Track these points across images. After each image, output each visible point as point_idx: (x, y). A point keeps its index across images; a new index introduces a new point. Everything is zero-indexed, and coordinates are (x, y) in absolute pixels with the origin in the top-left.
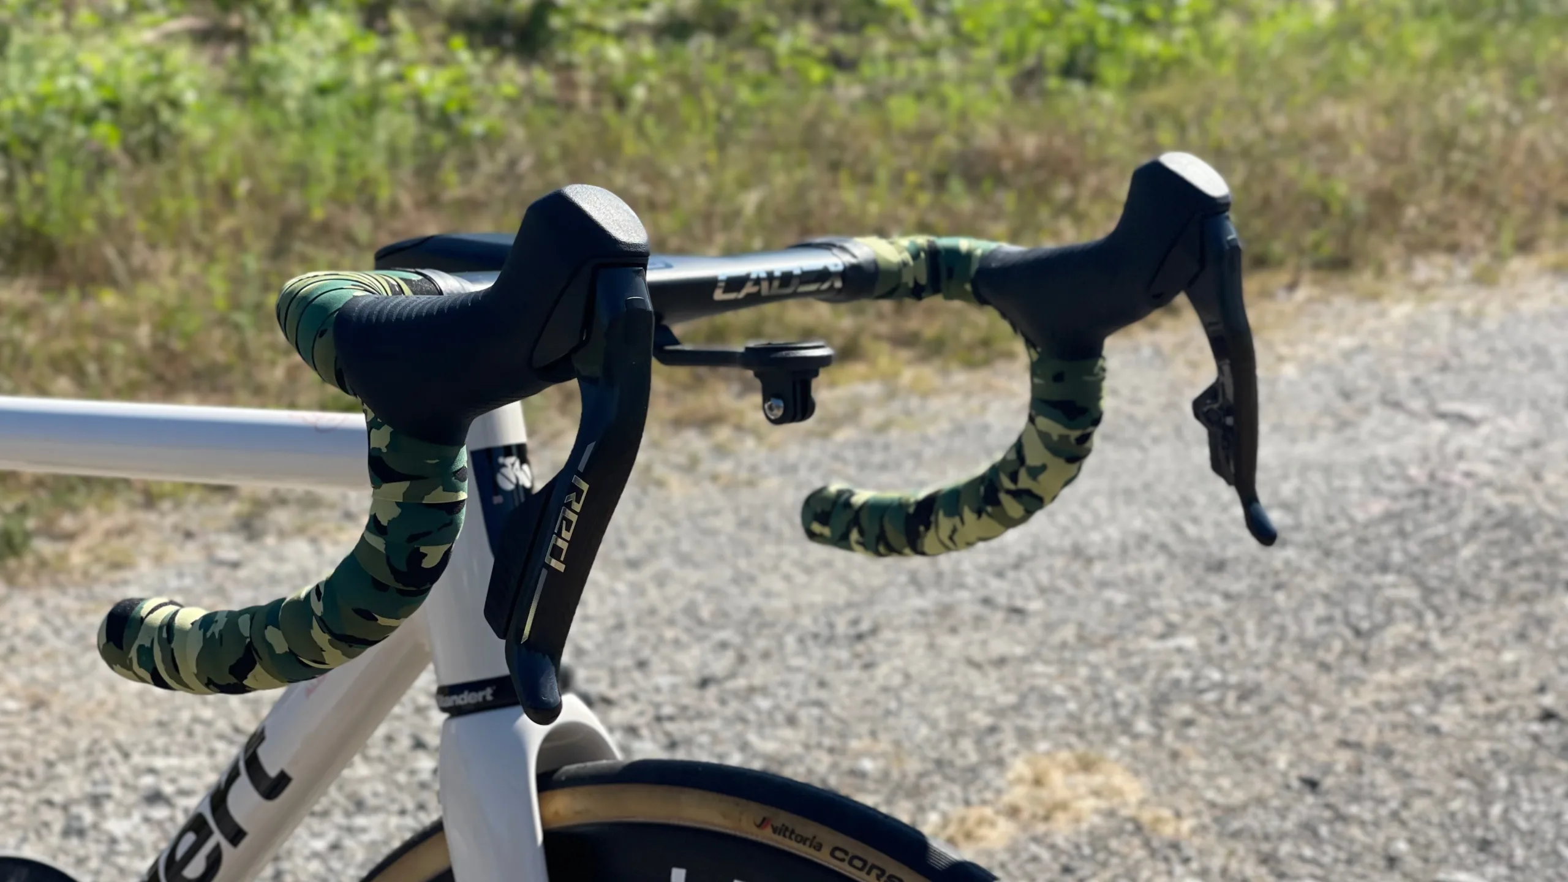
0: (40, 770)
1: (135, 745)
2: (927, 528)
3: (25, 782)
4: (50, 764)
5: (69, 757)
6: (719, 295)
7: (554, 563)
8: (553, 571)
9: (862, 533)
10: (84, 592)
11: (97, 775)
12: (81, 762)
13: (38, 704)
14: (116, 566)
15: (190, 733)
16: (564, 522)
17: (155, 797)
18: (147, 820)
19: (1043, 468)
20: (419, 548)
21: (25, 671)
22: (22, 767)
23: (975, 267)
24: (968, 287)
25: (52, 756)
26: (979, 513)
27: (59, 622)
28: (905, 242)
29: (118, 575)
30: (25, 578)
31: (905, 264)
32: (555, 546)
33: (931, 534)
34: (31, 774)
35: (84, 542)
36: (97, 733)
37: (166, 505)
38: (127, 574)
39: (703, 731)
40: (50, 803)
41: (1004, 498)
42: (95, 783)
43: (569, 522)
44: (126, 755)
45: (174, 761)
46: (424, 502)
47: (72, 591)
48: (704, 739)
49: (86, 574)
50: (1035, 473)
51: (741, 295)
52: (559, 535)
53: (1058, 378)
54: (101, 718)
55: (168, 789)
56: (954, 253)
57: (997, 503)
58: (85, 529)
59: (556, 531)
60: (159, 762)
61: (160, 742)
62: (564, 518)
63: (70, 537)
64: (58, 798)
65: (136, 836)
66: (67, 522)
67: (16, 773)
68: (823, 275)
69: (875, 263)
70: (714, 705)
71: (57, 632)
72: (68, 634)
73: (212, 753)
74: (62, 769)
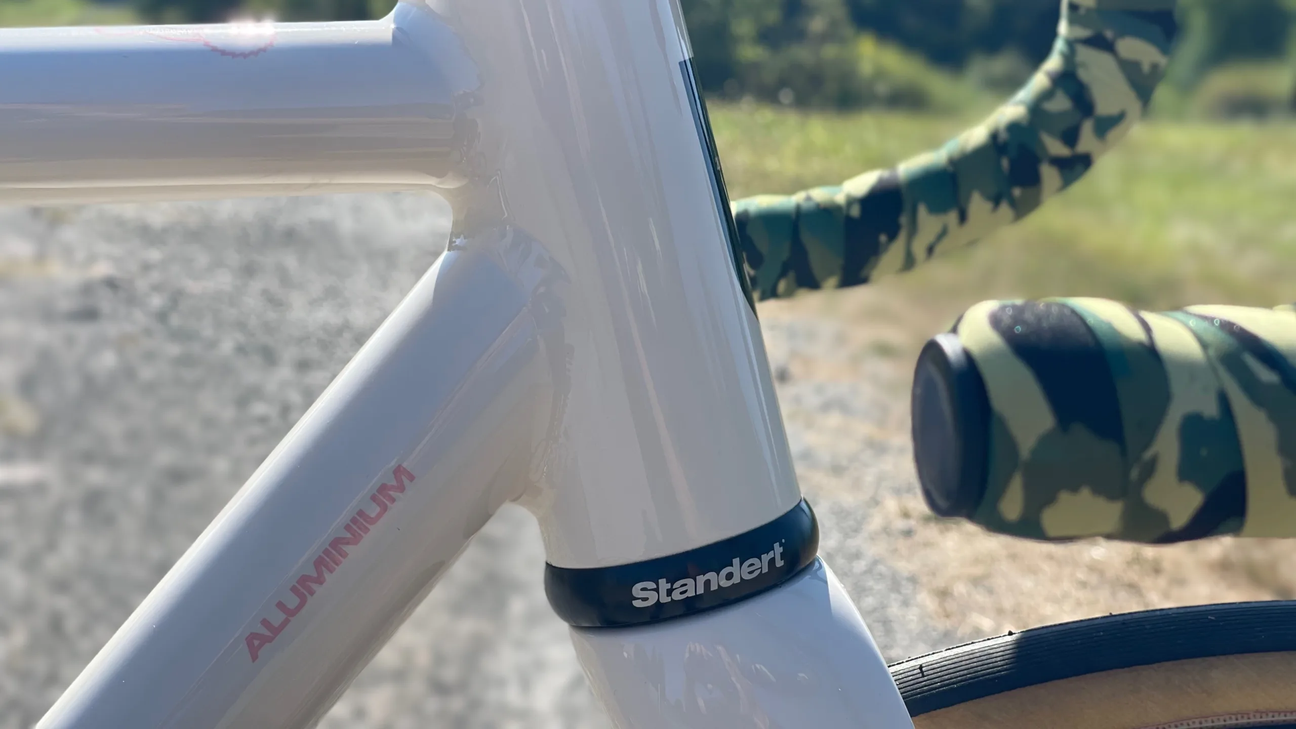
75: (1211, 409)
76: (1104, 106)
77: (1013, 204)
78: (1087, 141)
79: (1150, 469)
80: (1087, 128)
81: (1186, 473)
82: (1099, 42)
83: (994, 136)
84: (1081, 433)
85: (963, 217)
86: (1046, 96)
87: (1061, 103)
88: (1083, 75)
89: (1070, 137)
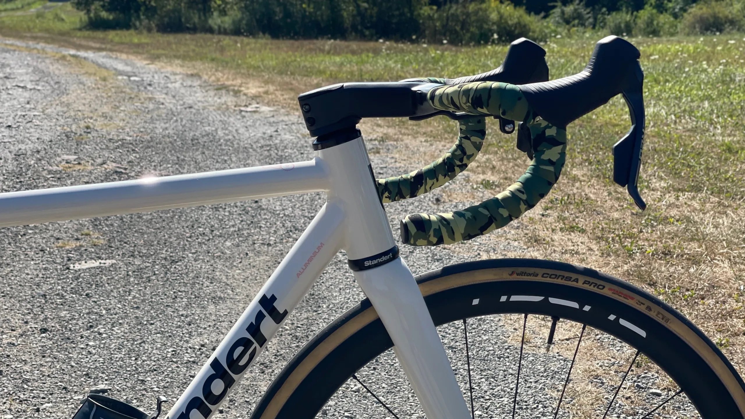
75: (437, 228)
76: (468, 153)
77: (449, 176)
78: (465, 161)
79: (430, 236)
80: (465, 157)
81: (434, 236)
82: (466, 138)
83: (444, 160)
84: (420, 232)
85: (437, 180)
86: (455, 151)
87: (459, 152)
88: (463, 145)
89: (461, 160)
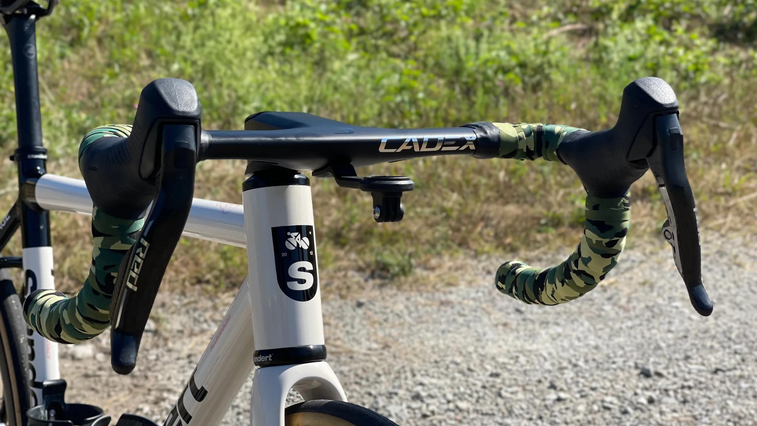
0: (372, 377)
1: (419, 371)
2: (542, 290)
3: (364, 382)
4: (379, 375)
5: (387, 373)
6: (382, 149)
7: (130, 285)
8: (130, 291)
9: (516, 290)
10: (430, 296)
11: (396, 384)
12: (393, 376)
13: (386, 346)
14: (449, 284)
15: (447, 368)
16: (136, 264)
17: (417, 397)
18: (409, 407)
19: (589, 259)
20: (110, 273)
21: (387, 331)
22: (364, 376)
23: (560, 141)
24: (555, 153)
25: (381, 372)
26: (563, 282)
27: (412, 309)
28: (525, 126)
29: (448, 289)
30: (406, 287)
31: (520, 138)
32: (131, 277)
33: (544, 292)
34: (367, 380)
35: (438, 272)
36: (406, 363)
37: (484, 257)
38: (453, 289)
39: (705, 396)
40: (370, 394)
41: (573, 275)
42: (394, 387)
43: (138, 264)
44: (414, 375)
45: (434, 381)
46: (111, 248)
47: (425, 295)
48: (704, 400)
49: (434, 287)
50: (586, 261)
51: (399, 150)
52: (133, 270)
53: (596, 208)
54: (410, 356)
55: (423, 394)
56: (551, 133)
57: (570, 278)
58: (440, 266)
59: (132, 268)
60: (426, 380)
61: (431, 371)
62: (136, 261)
63: (433, 269)
64: (373, 392)
65: (400, 415)
66: (434, 262)
67: (362, 378)
68: (461, 142)
69: (499, 138)
70: (717, 384)
71: (410, 313)
72: (415, 315)
73: (453, 379)
74: (383, 378)
